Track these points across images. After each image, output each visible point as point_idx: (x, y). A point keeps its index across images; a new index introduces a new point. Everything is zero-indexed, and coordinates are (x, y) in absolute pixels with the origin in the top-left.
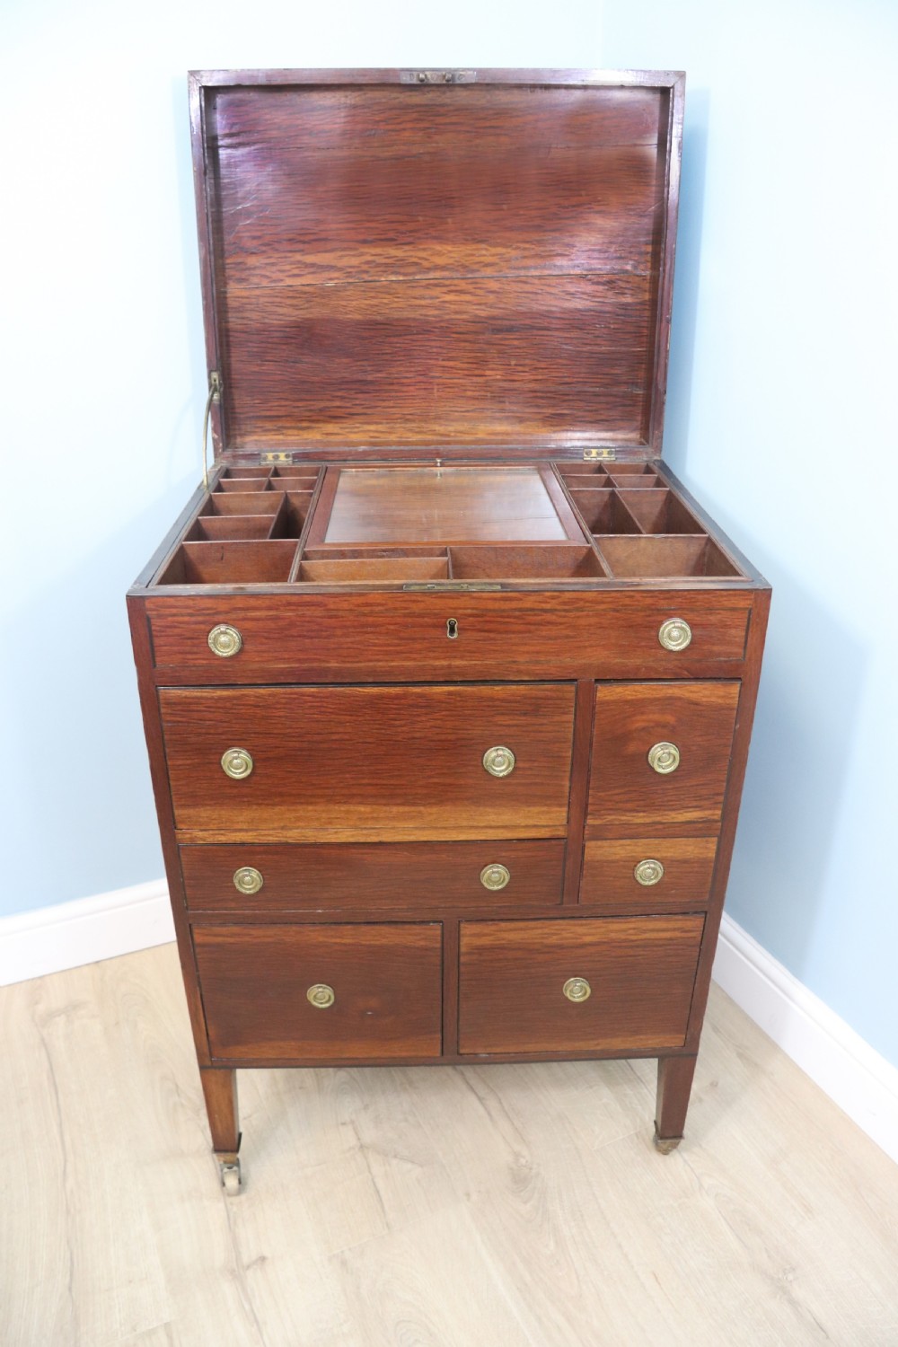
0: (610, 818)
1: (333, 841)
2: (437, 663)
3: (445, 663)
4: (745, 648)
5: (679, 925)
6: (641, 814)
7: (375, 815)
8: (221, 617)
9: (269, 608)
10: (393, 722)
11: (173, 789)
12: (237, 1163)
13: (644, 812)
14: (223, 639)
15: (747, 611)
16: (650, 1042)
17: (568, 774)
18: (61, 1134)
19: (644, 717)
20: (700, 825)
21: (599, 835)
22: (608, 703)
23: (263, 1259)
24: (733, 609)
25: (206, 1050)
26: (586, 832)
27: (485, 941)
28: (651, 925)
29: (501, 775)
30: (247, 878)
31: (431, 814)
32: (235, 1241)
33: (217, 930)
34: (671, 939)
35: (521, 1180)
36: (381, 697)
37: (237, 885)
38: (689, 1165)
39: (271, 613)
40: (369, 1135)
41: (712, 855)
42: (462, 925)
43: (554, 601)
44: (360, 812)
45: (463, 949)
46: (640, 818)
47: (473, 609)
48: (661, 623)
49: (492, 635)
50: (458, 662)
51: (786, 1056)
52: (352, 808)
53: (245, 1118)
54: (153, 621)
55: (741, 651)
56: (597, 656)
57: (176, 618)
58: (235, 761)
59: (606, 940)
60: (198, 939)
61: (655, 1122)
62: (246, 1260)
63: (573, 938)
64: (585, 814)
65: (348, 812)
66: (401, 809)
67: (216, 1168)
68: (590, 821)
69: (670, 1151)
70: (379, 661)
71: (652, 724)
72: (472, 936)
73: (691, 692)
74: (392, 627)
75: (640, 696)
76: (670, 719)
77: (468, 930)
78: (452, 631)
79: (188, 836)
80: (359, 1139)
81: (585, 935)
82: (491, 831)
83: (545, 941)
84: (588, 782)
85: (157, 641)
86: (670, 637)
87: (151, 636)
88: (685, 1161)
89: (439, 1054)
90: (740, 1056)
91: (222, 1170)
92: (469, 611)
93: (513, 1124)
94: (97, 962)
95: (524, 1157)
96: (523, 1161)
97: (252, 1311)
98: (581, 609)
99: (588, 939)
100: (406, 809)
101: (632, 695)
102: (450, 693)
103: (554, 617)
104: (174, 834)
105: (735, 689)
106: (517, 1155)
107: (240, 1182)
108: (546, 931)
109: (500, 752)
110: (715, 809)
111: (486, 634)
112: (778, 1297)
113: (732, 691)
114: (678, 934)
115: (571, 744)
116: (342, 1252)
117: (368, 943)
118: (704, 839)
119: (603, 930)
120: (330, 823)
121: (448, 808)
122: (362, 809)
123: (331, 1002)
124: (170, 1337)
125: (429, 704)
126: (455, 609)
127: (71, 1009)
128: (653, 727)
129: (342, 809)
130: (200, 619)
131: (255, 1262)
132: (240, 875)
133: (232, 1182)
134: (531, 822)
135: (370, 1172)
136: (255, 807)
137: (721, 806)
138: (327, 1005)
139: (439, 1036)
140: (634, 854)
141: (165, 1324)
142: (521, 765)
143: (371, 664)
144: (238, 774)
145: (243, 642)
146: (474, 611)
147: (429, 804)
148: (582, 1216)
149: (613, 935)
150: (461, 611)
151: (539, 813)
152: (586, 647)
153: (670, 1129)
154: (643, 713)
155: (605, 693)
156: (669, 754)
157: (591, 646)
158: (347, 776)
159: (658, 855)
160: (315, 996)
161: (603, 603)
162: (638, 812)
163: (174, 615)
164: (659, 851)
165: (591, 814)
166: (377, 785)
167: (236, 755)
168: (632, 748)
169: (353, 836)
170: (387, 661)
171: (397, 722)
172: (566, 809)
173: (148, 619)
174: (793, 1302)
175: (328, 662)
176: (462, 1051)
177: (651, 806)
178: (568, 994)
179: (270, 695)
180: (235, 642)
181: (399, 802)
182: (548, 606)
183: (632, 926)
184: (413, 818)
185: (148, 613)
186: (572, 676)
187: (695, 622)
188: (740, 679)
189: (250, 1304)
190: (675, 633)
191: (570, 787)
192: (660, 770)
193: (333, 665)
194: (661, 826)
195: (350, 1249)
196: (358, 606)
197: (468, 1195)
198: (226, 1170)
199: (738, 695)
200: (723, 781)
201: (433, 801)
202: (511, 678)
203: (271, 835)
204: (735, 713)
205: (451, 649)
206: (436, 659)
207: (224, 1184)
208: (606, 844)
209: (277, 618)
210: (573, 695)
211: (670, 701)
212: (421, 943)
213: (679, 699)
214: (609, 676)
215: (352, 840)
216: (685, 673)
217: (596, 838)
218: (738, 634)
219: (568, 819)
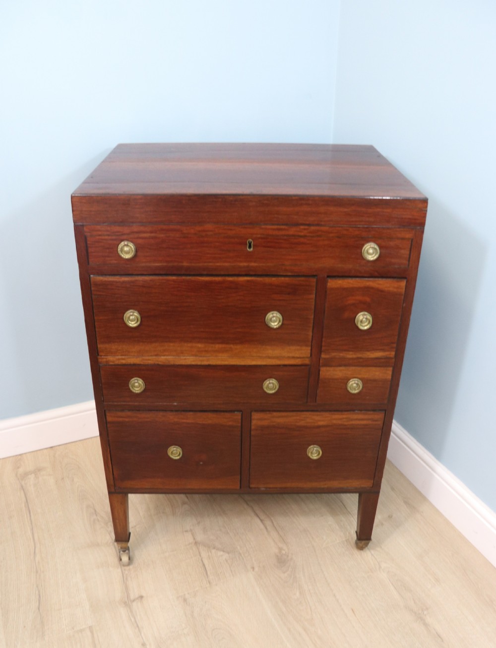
0: (333, 354)
1: (183, 363)
2: (242, 264)
3: (245, 264)
4: (409, 261)
5: (370, 417)
6: (351, 353)
7: (206, 349)
8: (125, 237)
9: (151, 232)
10: (217, 297)
11: (97, 333)
12: (128, 549)
13: (352, 351)
14: (126, 249)
15: (410, 241)
16: (354, 484)
17: (311, 329)
18: (33, 534)
19: (353, 298)
20: (383, 360)
21: (328, 363)
22: (333, 289)
23: (141, 597)
24: (403, 239)
25: (112, 482)
26: (321, 362)
27: (265, 423)
28: (355, 416)
29: (275, 327)
30: (136, 384)
31: (236, 349)
32: (127, 588)
33: (120, 414)
34: (366, 425)
35: (282, 561)
36: (211, 282)
37: (131, 388)
38: (374, 557)
39: (153, 235)
40: (200, 537)
41: (389, 377)
42: (253, 413)
43: (306, 231)
44: (198, 347)
45: (253, 427)
46: (350, 355)
47: (261, 234)
48: (363, 245)
49: (272, 249)
50: (253, 264)
51: (430, 504)
52: (194, 345)
53: (132, 527)
54: (88, 239)
55: (407, 262)
56: (327, 263)
57: (100, 237)
58: (131, 317)
59: (330, 424)
60: (109, 419)
61: (356, 532)
62: (132, 597)
63: (312, 423)
64: (320, 352)
65: (191, 347)
66: (221, 346)
67: (116, 551)
68: (323, 356)
69: (364, 548)
70: (210, 262)
71: (357, 302)
72: (258, 420)
73: (379, 284)
74: (217, 244)
75: (351, 286)
76: (368, 299)
77: (256, 416)
78: (250, 247)
79: (105, 360)
80: (194, 539)
81: (319, 421)
82: (269, 360)
83: (298, 424)
84: (322, 334)
85: (90, 250)
86: (368, 253)
87: (87, 246)
88: (372, 555)
89: (238, 487)
90: (406, 503)
91: (120, 552)
92: (259, 236)
93: (278, 533)
94: (52, 447)
95: (284, 550)
96: (284, 552)
97: (136, 622)
98: (320, 236)
99: (321, 423)
100: (224, 346)
101: (347, 285)
102: (248, 281)
103: (306, 240)
104: (97, 359)
105: (403, 284)
106: (280, 549)
107: (129, 559)
108: (298, 418)
109: (275, 315)
110: (390, 351)
111: (268, 249)
112: (418, 622)
113: (401, 285)
114: (370, 422)
115: (313, 311)
116: (185, 595)
117: (201, 422)
118: (385, 368)
119: (329, 418)
120: (182, 353)
121: (245, 346)
122: (199, 345)
123: (181, 456)
124: (92, 632)
125: (236, 287)
126: (251, 234)
127: (37, 471)
128: (357, 304)
129: (189, 345)
130: (114, 237)
131: (137, 598)
132: (133, 382)
133: (125, 558)
134: (291, 355)
135: (200, 556)
136: (141, 343)
137: (395, 350)
138: (178, 458)
139: (239, 477)
140: (346, 375)
141: (90, 627)
142: (285, 322)
143: (206, 264)
144: (133, 324)
145: (137, 251)
146: (262, 236)
147: (235, 343)
148: (315, 580)
149: (335, 422)
150: (255, 236)
151: (294, 350)
152: (321, 257)
153: (364, 536)
154: (352, 296)
155: (333, 284)
156: (367, 319)
157: (324, 257)
158: (192, 326)
159: (360, 376)
160: (172, 452)
161: (332, 233)
162: (349, 351)
163: (100, 235)
164: (360, 374)
165: (323, 352)
166: (207, 332)
167: (131, 314)
168: (346, 315)
169: (194, 361)
170: (214, 262)
171: (219, 297)
172: (310, 348)
173: (86, 238)
174: (426, 625)
175: (182, 263)
176: (252, 486)
177: (356, 348)
178: (310, 455)
179: (151, 280)
180: (132, 251)
181: (219, 341)
182: (302, 234)
183: (344, 416)
184: (227, 351)
185: (86, 234)
186: (314, 274)
187: (381, 245)
188: (405, 278)
189: (135, 618)
190: (371, 251)
191: (312, 336)
192: (361, 328)
193: (185, 264)
194: (361, 360)
195: (188, 593)
196: (199, 231)
197: (253, 568)
198: (121, 552)
199: (404, 288)
200: (395, 335)
201: (237, 341)
202: (281, 274)
203: (150, 360)
204: (403, 297)
205: (249, 257)
206: (241, 262)
207: (121, 560)
208: (331, 369)
209: (155, 238)
210: (314, 284)
211: (367, 289)
212: (230, 423)
213: (372, 288)
214: (334, 274)
215: (193, 363)
216: (376, 274)
217: (326, 365)
218: (405, 252)
219: (311, 354)
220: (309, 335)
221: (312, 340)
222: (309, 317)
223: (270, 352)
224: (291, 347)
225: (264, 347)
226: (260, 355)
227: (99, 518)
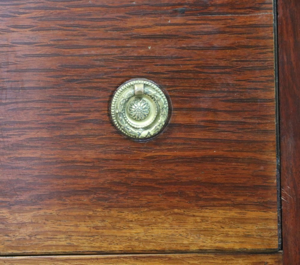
151: (222, 223)
219: (282, 237)
220: (265, 163)
221: (280, 180)
222: (261, 95)
223: (138, 231)
224: (207, 213)
225: (114, 212)
226: (106, 246)
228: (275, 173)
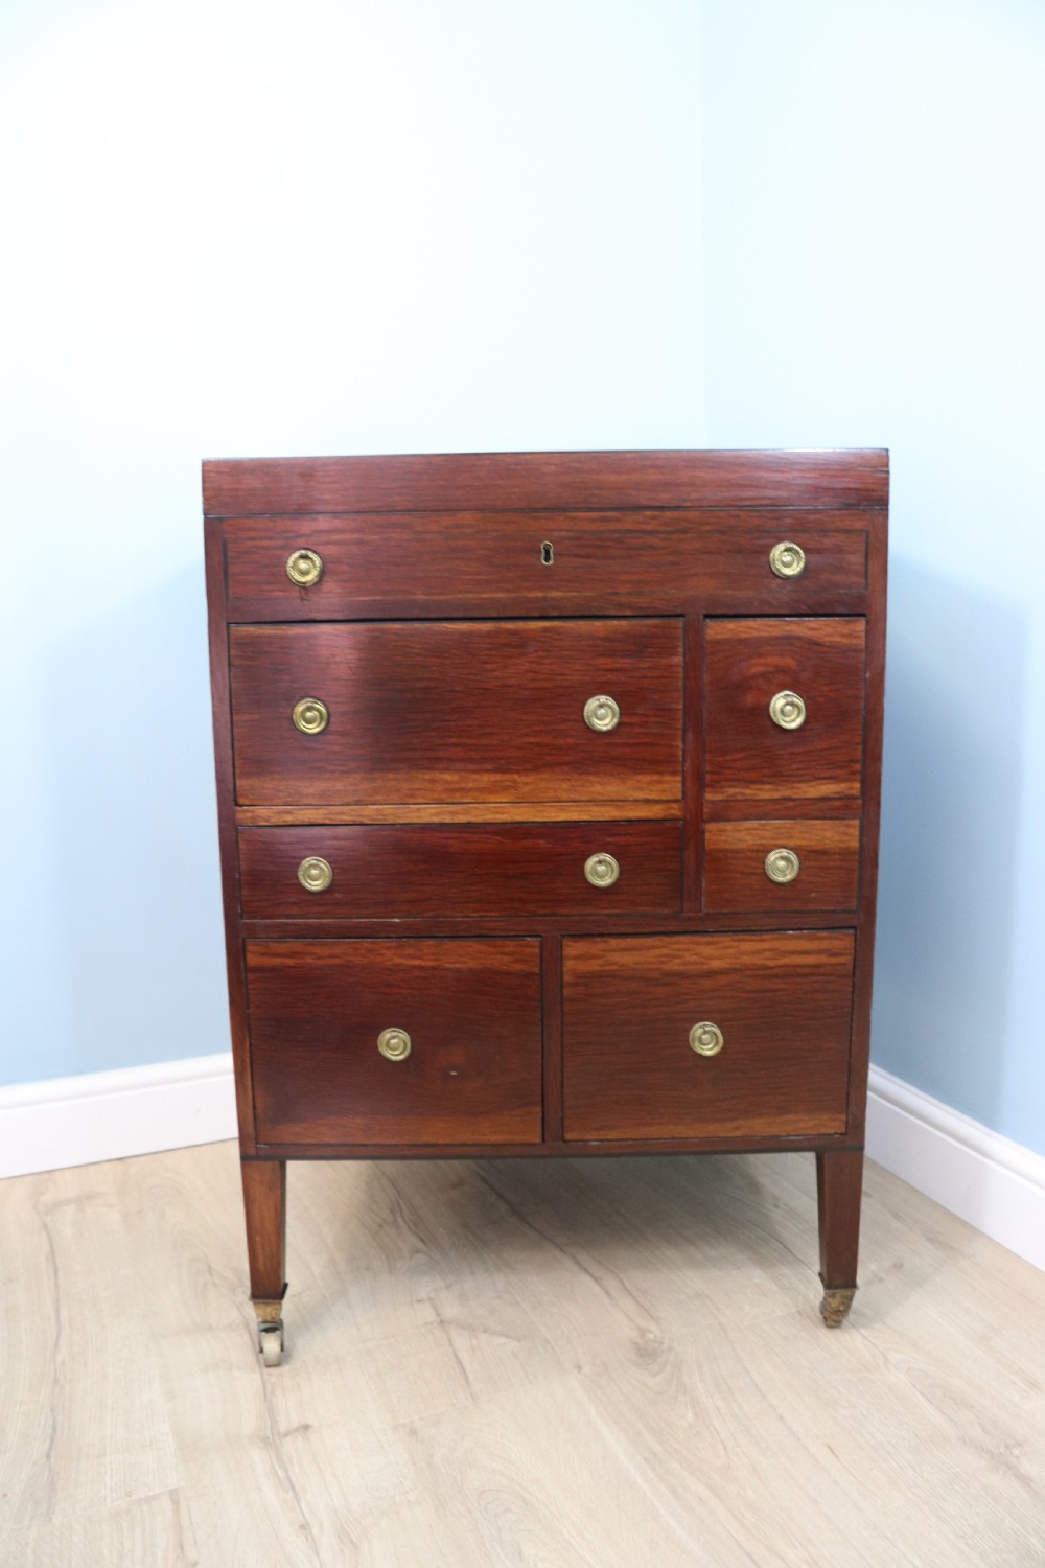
0: (732, 791)
1: (415, 821)
2: (532, 594)
3: (539, 594)
4: (866, 577)
5: (825, 944)
6: (768, 787)
7: (463, 786)
8: (302, 541)
9: (354, 531)
10: (484, 666)
11: (237, 752)
12: (280, 1326)
13: (770, 783)
14: (303, 565)
15: (864, 534)
16: (802, 1125)
17: (680, 732)
18: (57, 1310)
19: (762, 660)
20: (838, 803)
21: (720, 814)
22: (717, 642)
23: (306, 1427)
24: (848, 532)
25: (251, 1130)
26: (706, 810)
27: (592, 966)
28: (791, 944)
29: (606, 729)
30: (314, 872)
31: (527, 783)
32: (271, 1411)
33: (274, 947)
34: (816, 966)
35: (646, 1353)
36: (471, 635)
37: (302, 879)
38: (869, 1340)
39: (356, 536)
40: (451, 1310)
41: (855, 844)
42: (566, 942)
43: (656, 522)
44: (447, 782)
45: (567, 978)
46: (766, 792)
47: (568, 531)
48: (771, 547)
49: (590, 561)
50: (554, 594)
52: (438, 776)
54: (230, 546)
55: (863, 581)
56: (701, 588)
57: (253, 543)
58: (308, 714)
59: (738, 966)
60: (253, 960)
61: (820, 1275)
62: (283, 1428)
63: (697, 963)
64: (703, 787)
65: (432, 781)
66: (494, 777)
68: (709, 796)
70: (469, 592)
71: (770, 669)
72: (579, 957)
73: (812, 629)
74: (483, 552)
75: (755, 634)
76: (791, 662)
77: (572, 949)
78: (547, 559)
79: (249, 815)
80: (438, 1315)
81: (711, 958)
82: (597, 809)
83: (667, 967)
84: (704, 747)
85: (232, 566)
86: (784, 563)
87: (226, 558)
88: (864, 1337)
89: (538, 1140)
90: (931, 1240)
91: (260, 1333)
92: (564, 534)
95: (652, 1332)
96: (651, 1336)
97: (289, 1477)
98: (684, 531)
99: (716, 964)
100: (499, 777)
101: (745, 633)
102: (546, 630)
103: (657, 541)
104: (233, 812)
105: (860, 626)
106: (643, 1332)
107: (282, 1347)
108: (665, 951)
109: (604, 702)
110: (851, 780)
111: (583, 560)
112: (1001, 1472)
113: (857, 629)
114: (824, 959)
115: (681, 693)
116: (412, 1422)
117: (451, 966)
118: (844, 822)
119: (733, 951)
120: (412, 796)
121: (545, 776)
122: (448, 776)
123: (408, 1052)
124: (176, 1503)
125: (520, 642)
126: (549, 530)
127: (82, 1200)
128: (772, 673)
129: (427, 777)
130: (280, 543)
131: (296, 1430)
132: (307, 866)
133: (272, 1348)
134: (641, 795)
135: (451, 1345)
136: (327, 775)
137: (858, 777)
138: (402, 1057)
139: (538, 1109)
140: (763, 842)
141: (171, 1491)
142: (626, 720)
143: (460, 596)
144: (310, 729)
145: (324, 569)
146: (571, 534)
147: (524, 770)
148: (729, 1388)
149: (746, 959)
150: (556, 534)
151: (649, 783)
152: (691, 576)
154: (760, 655)
155: (717, 630)
156: (792, 704)
157: (697, 575)
158: (433, 734)
159: (791, 843)
160: (388, 1044)
161: (708, 524)
162: (763, 783)
163: (252, 539)
164: (791, 838)
165: (711, 786)
166: (465, 745)
167: (309, 706)
169: (437, 814)
170: (478, 592)
171: (489, 666)
172: (680, 778)
173: (225, 544)
174: (1023, 1479)
175: (414, 594)
176: (568, 1136)
177: (777, 776)
178: (697, 1046)
180: (315, 569)
181: (489, 767)
182: (649, 527)
183: (766, 945)
184: (506, 788)
185: (225, 536)
186: (679, 611)
187: (809, 546)
188: (864, 615)
189: (286, 1471)
190: (787, 558)
191: (684, 751)
192: (784, 726)
193: (420, 597)
194: (791, 803)
195: (422, 1419)
196: (449, 527)
197: (579, 1368)
198: (265, 1333)
199: (863, 634)
200: (858, 744)
201: (528, 766)
202: (612, 613)
203: (343, 814)
204: (863, 655)
205: (546, 578)
206: (533, 589)
207: (262, 1351)
208: (729, 826)
209: (360, 542)
210: (680, 633)
211: (789, 640)
212: (518, 967)
213: (799, 638)
214: (719, 612)
215: (436, 820)
216: (804, 609)
217: (716, 818)
218: (856, 559)
219: (684, 792)
220: (676, 747)
221: (684, 758)
222: (674, 706)
223: (598, 788)
224: (640, 777)
225: (584, 777)
226: (577, 797)
227: (216, 1279)
228: (681, 753)
